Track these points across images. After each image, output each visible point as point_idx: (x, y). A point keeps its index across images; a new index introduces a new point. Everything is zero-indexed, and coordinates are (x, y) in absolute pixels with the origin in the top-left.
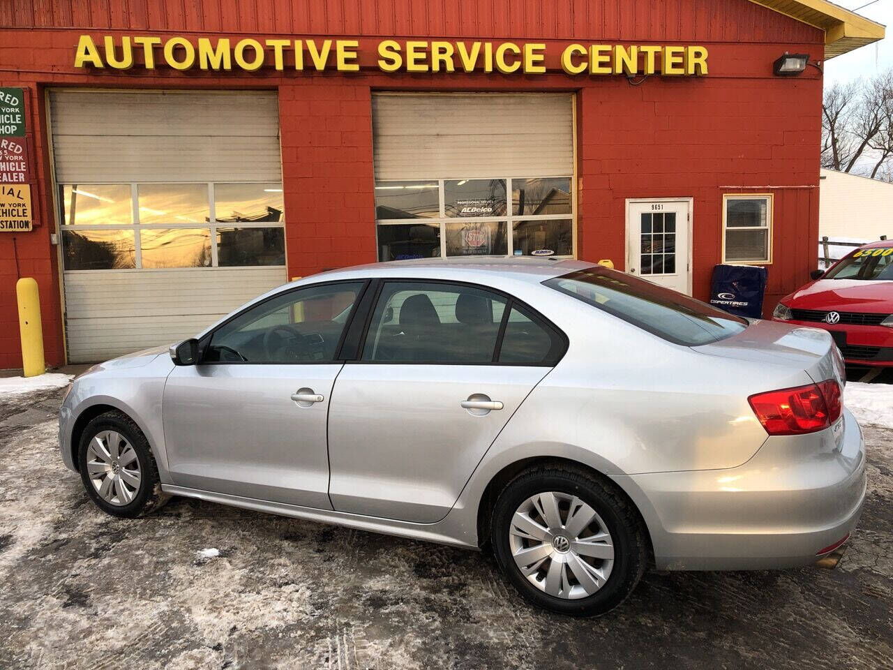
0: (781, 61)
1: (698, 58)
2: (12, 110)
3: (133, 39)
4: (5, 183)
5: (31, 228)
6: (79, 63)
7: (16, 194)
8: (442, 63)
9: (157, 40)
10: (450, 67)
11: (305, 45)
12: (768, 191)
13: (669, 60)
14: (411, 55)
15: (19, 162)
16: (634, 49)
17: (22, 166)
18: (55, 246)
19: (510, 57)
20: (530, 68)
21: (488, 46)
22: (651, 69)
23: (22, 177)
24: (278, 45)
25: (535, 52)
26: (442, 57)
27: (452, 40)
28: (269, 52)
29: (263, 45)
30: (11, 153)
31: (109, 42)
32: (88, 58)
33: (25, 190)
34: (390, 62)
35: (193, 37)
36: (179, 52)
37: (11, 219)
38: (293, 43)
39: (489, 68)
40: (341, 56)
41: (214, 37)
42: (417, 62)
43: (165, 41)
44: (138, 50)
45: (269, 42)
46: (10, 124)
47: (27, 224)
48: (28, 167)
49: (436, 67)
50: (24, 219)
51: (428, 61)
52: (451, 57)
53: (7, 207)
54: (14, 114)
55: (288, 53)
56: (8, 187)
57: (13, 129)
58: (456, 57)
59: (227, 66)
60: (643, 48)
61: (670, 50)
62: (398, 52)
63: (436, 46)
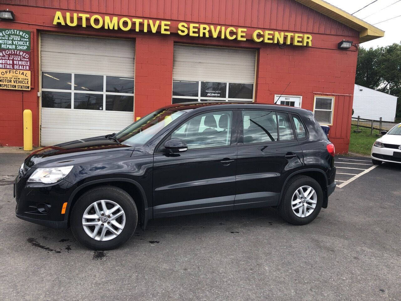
0: (341, 43)
1: (308, 39)
2: (26, 40)
3: (78, 15)
4: (20, 69)
5: (30, 89)
6: (55, 23)
7: (25, 75)
8: (204, 34)
9: (88, 16)
10: (207, 35)
11: (148, 22)
12: (333, 95)
13: (296, 39)
14: (192, 30)
15: (27, 61)
16: (282, 34)
17: (28, 63)
18: (39, 97)
19: (232, 33)
20: (239, 38)
21: (223, 28)
22: (289, 42)
23: (28, 68)
24: (138, 21)
25: (242, 32)
26: (204, 31)
27: (209, 24)
28: (134, 24)
29: (131, 20)
30: (24, 58)
31: (68, 15)
32: (59, 21)
33: (29, 73)
34: (183, 31)
35: (103, 14)
36: (97, 21)
37: (22, 85)
38: (143, 21)
39: (223, 37)
40: (163, 27)
41: (112, 15)
42: (194, 32)
43: (91, 16)
44: (80, 19)
45: (134, 20)
46: (24, 46)
47: (28, 87)
48: (30, 63)
49: (201, 35)
50: (27, 85)
51: (198, 32)
52: (208, 31)
53: (21, 80)
54: (26, 41)
55: (141, 25)
56: (21, 72)
57: (25, 48)
58: (210, 32)
59: (116, 28)
60: (286, 34)
61: (297, 35)
62: (186, 28)
63: (202, 26)
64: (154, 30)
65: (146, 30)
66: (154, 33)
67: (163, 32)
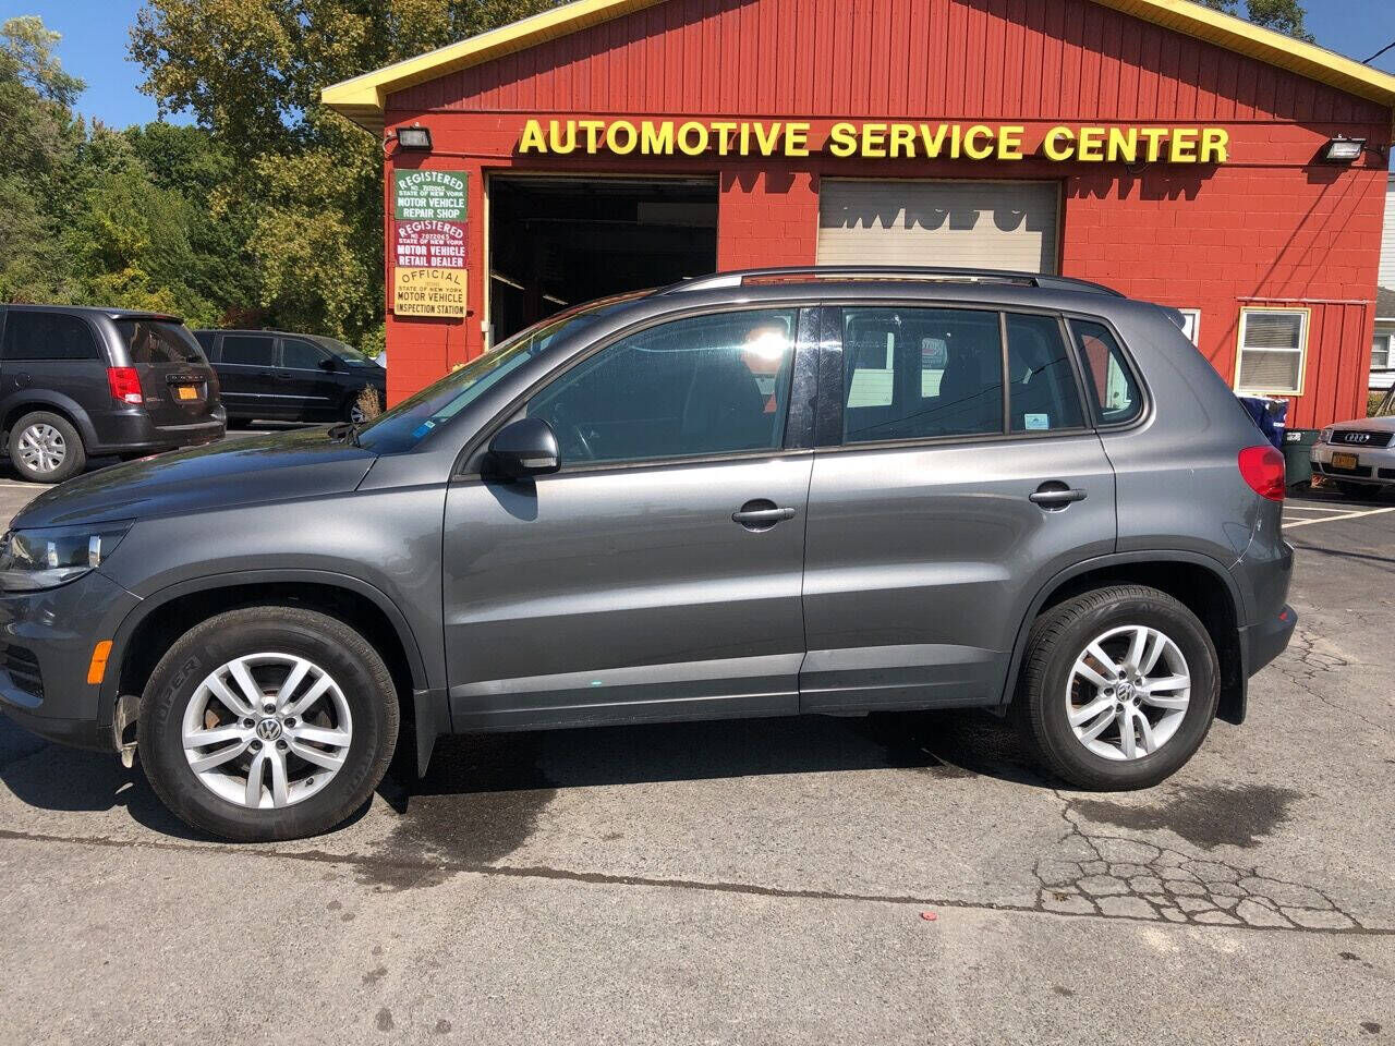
0: (1330, 145)
1: (1216, 142)
2: (456, 194)
3: (577, 124)
4: (444, 267)
5: (464, 315)
6: (524, 149)
7: (453, 279)
8: (902, 148)
9: (601, 124)
10: (911, 153)
11: (752, 127)
12: (1305, 304)
13: (1177, 145)
14: (867, 140)
15: (459, 246)
16: (1133, 133)
17: (462, 251)
18: (484, 333)
19: (980, 142)
20: (1003, 155)
21: (956, 129)
22: (1153, 156)
23: (460, 262)
24: (723, 128)
25: (1011, 136)
26: (903, 141)
27: (916, 120)
28: (714, 137)
29: (707, 127)
30: (454, 238)
31: (554, 126)
32: (533, 144)
33: (462, 275)
34: (843, 146)
35: (637, 116)
36: (622, 136)
37: (448, 304)
38: (739, 126)
39: (955, 154)
40: (790, 139)
41: (658, 117)
42: (874, 146)
43: (608, 125)
44: (582, 135)
45: (715, 126)
46: (453, 208)
47: (461, 309)
48: (466, 252)
49: (894, 153)
50: (459, 305)
51: (886, 145)
52: (913, 141)
53: (444, 292)
54: (458, 198)
55: (734, 137)
56: (447, 272)
57: (455, 214)
58: (919, 141)
59: (669, 150)
60: (1145, 132)
61: (1178, 133)
62: (852, 135)
63: (896, 128)
64: (767, 148)
65: (744, 151)
66: (766, 157)
67: (790, 151)
